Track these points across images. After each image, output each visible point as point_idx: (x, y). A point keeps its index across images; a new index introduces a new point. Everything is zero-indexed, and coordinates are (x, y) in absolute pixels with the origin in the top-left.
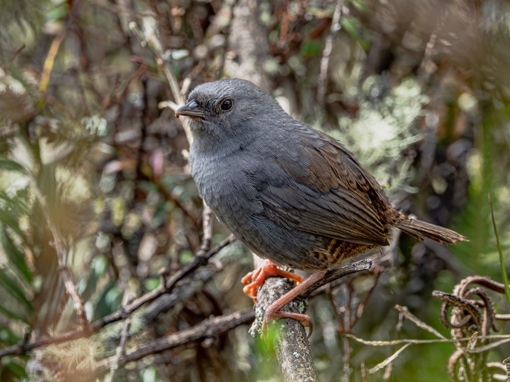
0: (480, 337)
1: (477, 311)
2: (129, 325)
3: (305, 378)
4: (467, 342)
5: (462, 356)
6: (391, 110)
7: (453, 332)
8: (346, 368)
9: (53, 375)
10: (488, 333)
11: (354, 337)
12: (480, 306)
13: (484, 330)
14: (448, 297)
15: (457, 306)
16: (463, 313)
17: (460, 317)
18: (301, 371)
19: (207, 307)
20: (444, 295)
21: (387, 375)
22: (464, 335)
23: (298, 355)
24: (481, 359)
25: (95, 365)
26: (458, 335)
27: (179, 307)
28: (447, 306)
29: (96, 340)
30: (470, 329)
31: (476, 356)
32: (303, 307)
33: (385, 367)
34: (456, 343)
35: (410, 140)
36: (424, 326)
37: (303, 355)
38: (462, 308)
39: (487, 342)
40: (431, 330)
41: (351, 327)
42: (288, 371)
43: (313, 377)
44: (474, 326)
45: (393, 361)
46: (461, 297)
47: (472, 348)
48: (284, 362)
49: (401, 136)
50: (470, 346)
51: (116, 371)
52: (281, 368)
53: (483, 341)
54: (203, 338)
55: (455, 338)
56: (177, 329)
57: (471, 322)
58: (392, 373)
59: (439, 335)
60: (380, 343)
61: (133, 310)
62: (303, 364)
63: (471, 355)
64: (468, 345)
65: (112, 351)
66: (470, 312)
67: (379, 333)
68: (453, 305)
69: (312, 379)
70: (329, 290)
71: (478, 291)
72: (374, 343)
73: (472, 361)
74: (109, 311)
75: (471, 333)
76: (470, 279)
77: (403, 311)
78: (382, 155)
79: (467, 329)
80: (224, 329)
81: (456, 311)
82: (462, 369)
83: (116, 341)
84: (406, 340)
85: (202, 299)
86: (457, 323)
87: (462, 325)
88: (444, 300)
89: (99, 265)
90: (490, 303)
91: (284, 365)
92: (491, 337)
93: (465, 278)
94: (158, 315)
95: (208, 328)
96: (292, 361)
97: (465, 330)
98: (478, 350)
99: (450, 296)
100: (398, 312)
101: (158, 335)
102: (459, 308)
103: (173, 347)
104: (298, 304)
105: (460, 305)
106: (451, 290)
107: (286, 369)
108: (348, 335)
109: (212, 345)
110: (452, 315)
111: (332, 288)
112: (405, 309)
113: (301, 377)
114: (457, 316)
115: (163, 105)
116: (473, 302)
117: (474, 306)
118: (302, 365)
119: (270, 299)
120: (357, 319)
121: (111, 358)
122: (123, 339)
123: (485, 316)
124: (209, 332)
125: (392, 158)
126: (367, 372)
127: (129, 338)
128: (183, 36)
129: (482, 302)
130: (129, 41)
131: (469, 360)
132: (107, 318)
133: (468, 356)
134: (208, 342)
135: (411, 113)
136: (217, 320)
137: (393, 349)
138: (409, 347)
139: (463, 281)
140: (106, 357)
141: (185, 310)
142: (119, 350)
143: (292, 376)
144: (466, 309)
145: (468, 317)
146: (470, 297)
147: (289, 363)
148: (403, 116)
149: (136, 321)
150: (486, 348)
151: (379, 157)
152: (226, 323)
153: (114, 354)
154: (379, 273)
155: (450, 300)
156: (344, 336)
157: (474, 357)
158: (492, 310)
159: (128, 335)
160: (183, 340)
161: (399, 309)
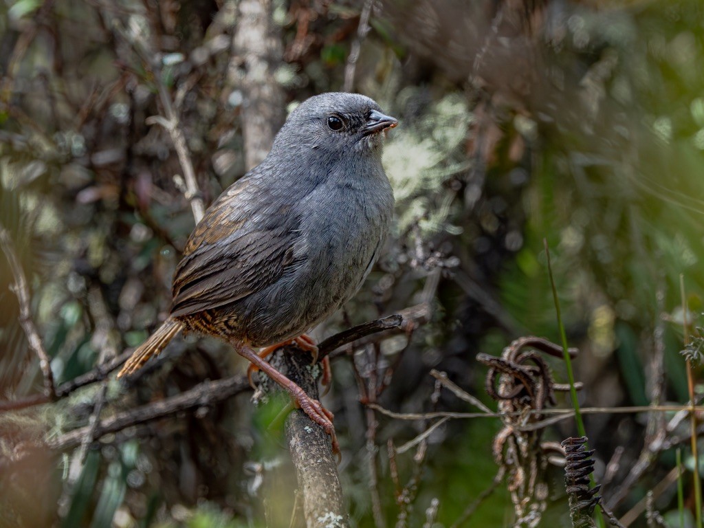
0: (533, 411)
1: (531, 380)
2: (106, 390)
3: (318, 459)
4: (518, 416)
5: (512, 434)
6: (430, 131)
7: (501, 404)
8: (370, 446)
9: (12, 449)
10: (544, 407)
11: (380, 409)
12: (536, 373)
13: (538, 403)
14: (495, 362)
15: (506, 372)
16: (513, 382)
17: (510, 387)
18: (314, 450)
19: (201, 368)
20: (491, 360)
21: (419, 457)
22: (515, 409)
23: (310, 430)
24: (535, 438)
25: (63, 438)
26: (508, 408)
27: (167, 367)
28: (495, 374)
29: (64, 407)
30: (522, 401)
31: (528, 434)
32: (318, 371)
33: (417, 445)
34: (504, 418)
35: (454, 168)
36: (465, 396)
37: (316, 431)
38: (513, 376)
39: (543, 417)
40: (474, 401)
41: (377, 396)
42: (298, 450)
43: (327, 457)
44: (527, 398)
45: (426, 439)
46: (512, 363)
47: (523, 425)
48: (293, 438)
49: (443, 164)
50: (521, 423)
51: (90, 445)
52: (289, 445)
53: (537, 416)
54: (196, 406)
55: (503, 413)
56: (165, 395)
57: (524, 392)
58: (426, 453)
59: (483, 408)
60: (411, 416)
61: (110, 371)
62: (316, 441)
63: (523, 433)
64: (518, 421)
65: (85, 421)
66: (523, 380)
67: (410, 405)
68: (502, 371)
69: (326, 460)
70: (351, 351)
71: (532, 355)
72: (405, 416)
73: (524, 441)
74: (82, 371)
75: (523, 406)
76: (523, 340)
77: (440, 378)
78: (419, 187)
79: (519, 401)
80: (222, 396)
81: (505, 378)
82: (511, 450)
83: (90, 408)
84: (443, 414)
85: (196, 358)
86: (507, 394)
87: (513, 396)
88: (491, 366)
89: (71, 313)
90: (547, 370)
91: (293, 442)
92: (547, 411)
93: (517, 338)
94: (142, 376)
95: (202, 394)
96: (303, 438)
97: (516, 402)
98: (531, 427)
99: (498, 360)
100: (434, 379)
101: (142, 401)
102: (510, 375)
103: (159, 417)
104: (312, 368)
105: (510, 372)
106: (500, 353)
107: (295, 446)
108: (372, 406)
109: (207, 415)
110: (500, 384)
111: (354, 349)
112: (443, 375)
113: (313, 457)
114: (506, 385)
115: (152, 120)
116: (526, 368)
117: (527, 373)
118: (314, 443)
119: (277, 361)
120: (384, 386)
121: (82, 429)
122: (98, 407)
123: (539, 386)
124: (204, 400)
125: (432, 190)
126: (395, 452)
127: (106, 404)
128: (178, 36)
129: (537, 369)
130: (112, 41)
131: (520, 440)
132: (79, 380)
133: (518, 434)
134: (202, 412)
135: (455, 136)
136: (214, 385)
137: (428, 424)
138: (447, 421)
139: (515, 343)
140: (76, 428)
141: (176, 371)
142: (93, 419)
143: (303, 455)
144: (518, 377)
145: (521, 387)
146: (523, 362)
147: (299, 439)
148: (445, 140)
149: (114, 385)
150: (540, 425)
151: (415, 189)
152: (224, 389)
153: (86, 424)
154: (412, 331)
155: (498, 366)
156: (368, 408)
157: (526, 436)
158: (549, 379)
159: (104, 401)
160: (171, 409)
161: (436, 376)
